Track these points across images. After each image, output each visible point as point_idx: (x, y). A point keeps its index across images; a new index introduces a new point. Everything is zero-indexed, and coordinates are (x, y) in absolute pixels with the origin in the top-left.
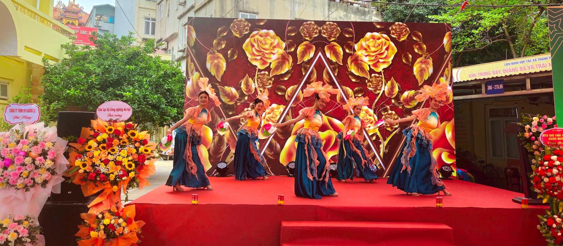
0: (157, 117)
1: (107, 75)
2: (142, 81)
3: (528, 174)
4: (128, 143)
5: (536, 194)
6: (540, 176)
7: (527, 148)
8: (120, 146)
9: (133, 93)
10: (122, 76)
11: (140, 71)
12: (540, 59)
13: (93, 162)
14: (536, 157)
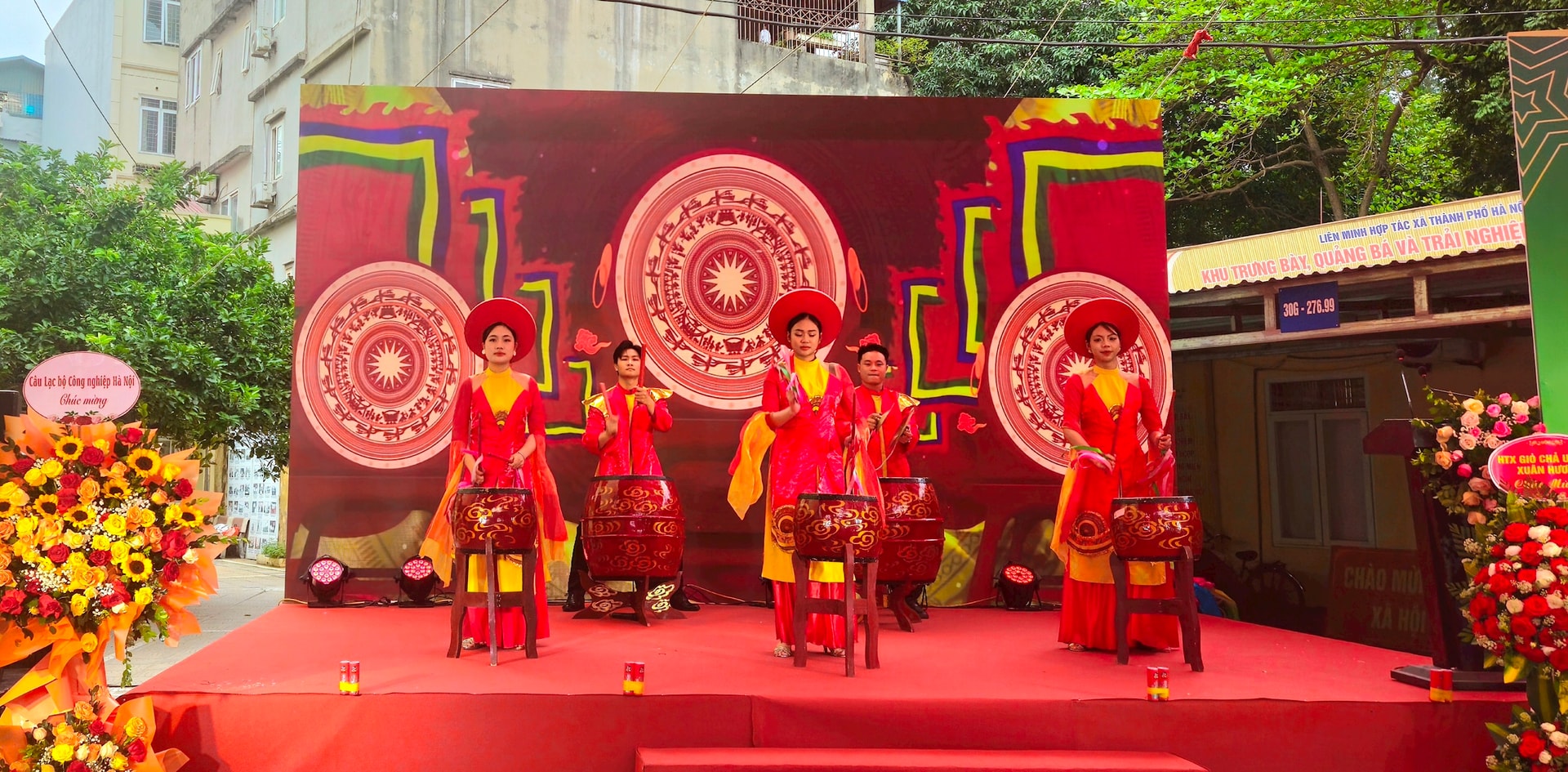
0: (196, 412)
1: (33, 281)
2: (145, 297)
3: (1450, 586)
4: (128, 492)
5: (1481, 653)
6: (1495, 594)
7: (1443, 502)
8: (101, 503)
9: (118, 337)
10: (79, 282)
11: (139, 268)
12: (1438, 220)
13: (16, 554)
14: (1479, 533)
